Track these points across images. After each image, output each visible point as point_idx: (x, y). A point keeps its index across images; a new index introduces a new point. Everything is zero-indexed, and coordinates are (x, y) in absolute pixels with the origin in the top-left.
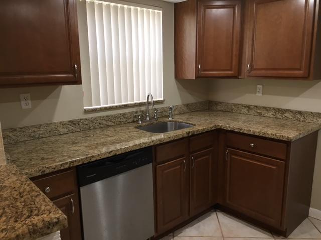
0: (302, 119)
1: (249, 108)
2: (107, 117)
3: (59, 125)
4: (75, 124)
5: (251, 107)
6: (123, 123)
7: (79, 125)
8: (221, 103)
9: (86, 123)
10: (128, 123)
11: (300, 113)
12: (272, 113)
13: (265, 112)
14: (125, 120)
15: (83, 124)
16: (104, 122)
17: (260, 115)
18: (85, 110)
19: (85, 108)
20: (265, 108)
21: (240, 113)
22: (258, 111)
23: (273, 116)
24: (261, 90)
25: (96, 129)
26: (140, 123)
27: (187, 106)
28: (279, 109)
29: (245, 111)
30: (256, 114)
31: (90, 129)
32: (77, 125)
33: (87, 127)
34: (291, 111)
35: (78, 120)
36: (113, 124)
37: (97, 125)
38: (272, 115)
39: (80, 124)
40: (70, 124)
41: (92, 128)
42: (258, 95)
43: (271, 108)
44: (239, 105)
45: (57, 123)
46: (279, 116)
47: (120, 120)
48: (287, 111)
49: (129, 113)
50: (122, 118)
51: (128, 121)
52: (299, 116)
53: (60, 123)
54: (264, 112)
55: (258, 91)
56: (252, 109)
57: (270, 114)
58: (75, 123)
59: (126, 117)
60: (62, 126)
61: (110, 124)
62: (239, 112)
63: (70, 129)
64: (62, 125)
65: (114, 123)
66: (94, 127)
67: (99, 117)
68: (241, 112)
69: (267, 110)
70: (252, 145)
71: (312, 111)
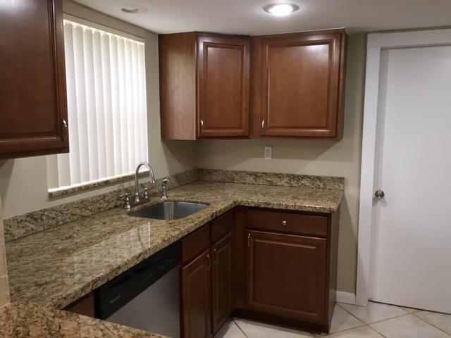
0: (321, 186)
1: (255, 175)
2: (82, 202)
3: (12, 223)
4: (36, 219)
5: (259, 174)
6: (102, 210)
7: (42, 220)
8: (216, 171)
9: (53, 216)
10: (109, 209)
11: (319, 178)
12: (286, 180)
13: (277, 179)
14: (106, 205)
15: (48, 217)
16: (78, 211)
17: (271, 184)
18: (51, 194)
19: (50, 190)
20: (276, 175)
21: (245, 183)
22: (269, 179)
23: (287, 185)
24: (270, 153)
25: (67, 223)
26: (129, 207)
27: (176, 177)
28: (293, 175)
29: (250, 179)
30: (265, 183)
31: (57, 225)
32: (39, 220)
33: (54, 222)
34: (309, 177)
35: (41, 211)
36: (90, 213)
37: (67, 217)
38: (287, 183)
39: (44, 218)
40: (28, 219)
41: (61, 223)
42: (266, 158)
43: (283, 175)
44: (242, 172)
45: (9, 220)
46: (294, 183)
47: (99, 206)
48: (303, 177)
49: (111, 193)
50: (102, 201)
51: (109, 206)
52: (318, 183)
53: (14, 220)
54: (275, 180)
55: (266, 153)
56: (260, 177)
57: (283, 182)
58: (36, 217)
59: (107, 199)
60: (16, 224)
61: (87, 213)
62: (242, 181)
63: (29, 229)
64: (18, 222)
65: (91, 211)
66: (63, 221)
67: (70, 204)
68: (245, 181)
69: (280, 178)
70: (285, 222)
71: (332, 176)
